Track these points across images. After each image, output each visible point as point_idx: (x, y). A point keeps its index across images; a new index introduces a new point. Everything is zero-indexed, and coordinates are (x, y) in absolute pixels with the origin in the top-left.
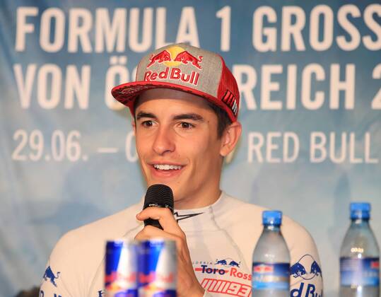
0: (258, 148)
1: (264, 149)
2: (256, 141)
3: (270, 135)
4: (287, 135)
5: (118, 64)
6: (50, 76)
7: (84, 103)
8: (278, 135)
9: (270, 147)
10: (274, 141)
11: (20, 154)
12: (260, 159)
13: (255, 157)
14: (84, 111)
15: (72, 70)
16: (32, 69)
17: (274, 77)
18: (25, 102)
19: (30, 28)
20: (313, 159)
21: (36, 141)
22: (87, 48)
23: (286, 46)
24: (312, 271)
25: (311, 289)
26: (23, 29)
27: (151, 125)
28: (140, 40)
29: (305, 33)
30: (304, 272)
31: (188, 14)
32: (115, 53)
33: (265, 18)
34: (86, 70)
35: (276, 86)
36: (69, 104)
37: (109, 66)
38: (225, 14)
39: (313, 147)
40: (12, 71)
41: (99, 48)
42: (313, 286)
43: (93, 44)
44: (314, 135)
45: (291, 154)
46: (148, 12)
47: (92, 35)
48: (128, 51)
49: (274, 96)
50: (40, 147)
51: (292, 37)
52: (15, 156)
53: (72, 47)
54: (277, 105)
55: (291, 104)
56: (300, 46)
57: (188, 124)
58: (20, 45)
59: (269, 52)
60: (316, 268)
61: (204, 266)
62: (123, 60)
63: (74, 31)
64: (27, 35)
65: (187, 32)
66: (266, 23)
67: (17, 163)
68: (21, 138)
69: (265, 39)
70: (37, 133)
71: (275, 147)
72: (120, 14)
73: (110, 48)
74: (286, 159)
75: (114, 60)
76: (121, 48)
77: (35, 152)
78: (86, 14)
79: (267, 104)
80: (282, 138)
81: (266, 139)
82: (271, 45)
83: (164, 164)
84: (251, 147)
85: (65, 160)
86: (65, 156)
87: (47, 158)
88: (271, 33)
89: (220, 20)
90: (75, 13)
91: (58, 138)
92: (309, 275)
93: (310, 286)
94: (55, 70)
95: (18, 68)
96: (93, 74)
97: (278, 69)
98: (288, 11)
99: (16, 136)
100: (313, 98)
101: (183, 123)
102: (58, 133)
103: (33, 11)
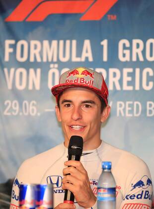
0: (121, 109)
1: (124, 110)
2: (121, 106)
3: (127, 103)
4: (135, 103)
5: (54, 68)
6: (21, 74)
7: (38, 87)
8: (131, 102)
9: (128, 109)
10: (130, 105)
11: (8, 112)
12: (123, 115)
13: (120, 113)
14: (37, 91)
15: (32, 71)
16: (12, 70)
17: (129, 74)
18: (10, 87)
19: (11, 50)
20: (148, 115)
21: (15, 106)
22: (39, 60)
23: (134, 59)
24: (147, 184)
25: (147, 193)
26: (8, 50)
27: (70, 106)
28: (64, 56)
29: (144, 52)
30: (143, 185)
31: (87, 43)
32: (52, 62)
33: (124, 45)
34: (39, 71)
35: (130, 79)
36: (30, 87)
37: (50, 69)
38: (105, 43)
39: (148, 108)
40: (3, 71)
41: (45, 60)
42: (148, 191)
43: (42, 58)
44: (148, 103)
45: (137, 112)
46: (68, 42)
47: (41, 53)
48: (59, 61)
49: (129, 83)
50: (17, 108)
51: (137, 54)
52: (5, 113)
53: (32, 60)
54: (131, 88)
55: (137, 88)
56: (141, 59)
57: (88, 105)
58: (7, 58)
59: (127, 62)
60: (149, 182)
61: (94, 182)
62: (56, 66)
63: (33, 51)
64: (10, 54)
65: (87, 52)
66: (125, 47)
67: (6, 116)
68: (8, 104)
69: (124, 55)
70: (16, 101)
71: (130, 109)
72: (54, 43)
73: (50, 60)
74: (135, 115)
75: (52, 66)
76: (55, 60)
77: (15, 111)
78: (38, 43)
79: (126, 87)
80: (133, 104)
81: (125, 104)
82: (127, 58)
83: (76, 125)
84: (118, 109)
85: (29, 115)
86: (29, 113)
87: (21, 114)
88: (127, 52)
89: (102, 46)
90: (33, 43)
91: (25, 104)
92: (146, 186)
93: (146, 191)
94: (24, 71)
95: (6, 70)
96: (42, 72)
97: (131, 70)
98: (135, 42)
99: (6, 103)
100: (148, 85)
101: (86, 105)
102: (26, 102)
103: (13, 42)
